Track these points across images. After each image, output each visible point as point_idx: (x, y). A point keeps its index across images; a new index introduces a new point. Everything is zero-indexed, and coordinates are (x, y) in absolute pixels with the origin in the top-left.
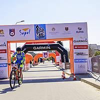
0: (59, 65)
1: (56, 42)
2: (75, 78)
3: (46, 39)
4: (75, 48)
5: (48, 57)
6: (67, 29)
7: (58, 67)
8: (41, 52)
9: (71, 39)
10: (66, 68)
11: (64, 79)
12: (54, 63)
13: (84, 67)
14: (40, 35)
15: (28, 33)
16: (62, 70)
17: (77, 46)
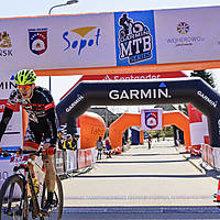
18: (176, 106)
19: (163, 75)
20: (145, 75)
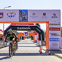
0: (36, 42)
1: (35, 24)
2: (50, 53)
3: (27, 21)
4: (50, 30)
5: (28, 36)
6: (44, 14)
7: (36, 43)
8: (23, 32)
9: (47, 22)
10: (42, 45)
11: (41, 54)
12: (33, 41)
13: (57, 45)
14: (23, 18)
15: (13, 16)
16: (39, 46)
17: (52, 28)
18: (32, 31)
19: (29, 24)
20: (25, 24)
